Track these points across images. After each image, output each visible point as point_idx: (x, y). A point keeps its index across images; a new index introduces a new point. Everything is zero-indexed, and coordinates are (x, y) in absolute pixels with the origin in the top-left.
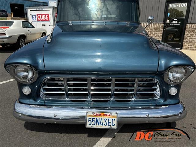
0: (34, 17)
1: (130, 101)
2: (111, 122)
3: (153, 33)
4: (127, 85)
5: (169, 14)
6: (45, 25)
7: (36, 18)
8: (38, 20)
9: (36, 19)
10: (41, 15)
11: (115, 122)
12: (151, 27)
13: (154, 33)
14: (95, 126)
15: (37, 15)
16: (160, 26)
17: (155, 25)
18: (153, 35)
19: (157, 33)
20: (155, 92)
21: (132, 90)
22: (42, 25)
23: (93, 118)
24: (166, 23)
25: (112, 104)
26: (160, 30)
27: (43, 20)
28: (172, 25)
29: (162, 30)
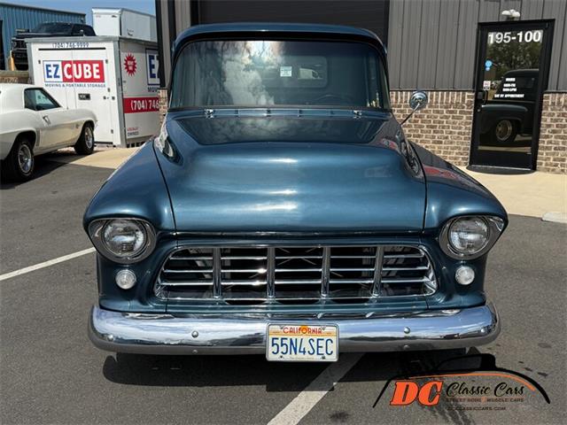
0: (53, 69)
1: (366, 300)
2: (325, 346)
3: (443, 122)
4: (359, 263)
5: (489, 64)
6: (88, 97)
7: (60, 73)
8: (65, 80)
9: (58, 77)
10: (77, 62)
11: (333, 347)
12: (437, 102)
13: (445, 120)
14: (288, 358)
15: (64, 63)
16: (463, 99)
17: (448, 96)
18: (443, 127)
19: (454, 123)
20: (425, 279)
21: (371, 275)
22: (80, 95)
23: (282, 339)
24: (482, 91)
25: (325, 308)
26: (465, 113)
27: (82, 80)
28: (502, 96)
29: (470, 113)
